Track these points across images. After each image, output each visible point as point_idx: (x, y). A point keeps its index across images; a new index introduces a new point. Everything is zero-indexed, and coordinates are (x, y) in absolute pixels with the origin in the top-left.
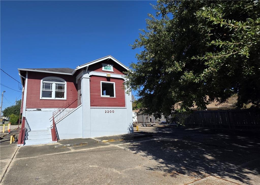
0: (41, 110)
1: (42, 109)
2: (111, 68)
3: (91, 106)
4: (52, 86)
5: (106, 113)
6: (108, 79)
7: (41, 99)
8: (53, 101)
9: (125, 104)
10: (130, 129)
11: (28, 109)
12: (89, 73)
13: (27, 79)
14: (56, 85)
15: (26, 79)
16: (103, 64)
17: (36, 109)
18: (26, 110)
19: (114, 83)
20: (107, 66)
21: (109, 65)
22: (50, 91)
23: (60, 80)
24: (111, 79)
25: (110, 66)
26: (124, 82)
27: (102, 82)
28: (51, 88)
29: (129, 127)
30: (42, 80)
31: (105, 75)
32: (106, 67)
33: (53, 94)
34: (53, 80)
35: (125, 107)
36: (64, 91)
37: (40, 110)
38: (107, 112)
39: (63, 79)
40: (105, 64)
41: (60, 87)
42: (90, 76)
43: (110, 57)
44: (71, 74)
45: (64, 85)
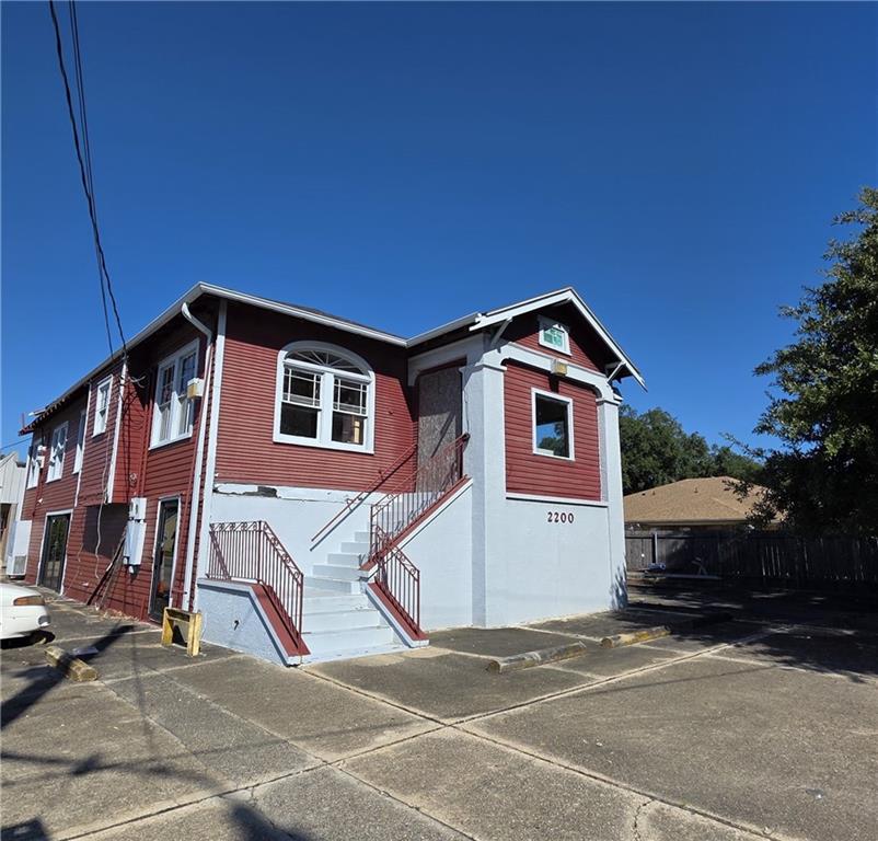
0: (278, 494)
1: (281, 491)
2: (562, 340)
3: (508, 489)
4: (318, 385)
5: (550, 521)
6: (555, 381)
7: (276, 443)
8: (324, 454)
9: (599, 492)
10: (617, 591)
11: (222, 487)
12: (502, 348)
13: (221, 339)
14: (336, 382)
15: (219, 337)
16: (543, 320)
17: (254, 488)
18: (215, 491)
19: (570, 400)
20: (551, 327)
21: (556, 326)
22: (313, 407)
23: (349, 364)
24: (561, 384)
25: (562, 329)
26: (597, 400)
27: (537, 394)
28: (318, 397)
29: (615, 581)
30: (282, 354)
31: (545, 363)
32: (548, 332)
33: (325, 424)
34: (322, 359)
35: (599, 500)
36: (364, 411)
37: (273, 493)
38: (554, 517)
39: (363, 357)
40: (547, 321)
41: (349, 395)
42: (505, 362)
43: (569, 296)
44: (402, 342)
45: (365, 388)
